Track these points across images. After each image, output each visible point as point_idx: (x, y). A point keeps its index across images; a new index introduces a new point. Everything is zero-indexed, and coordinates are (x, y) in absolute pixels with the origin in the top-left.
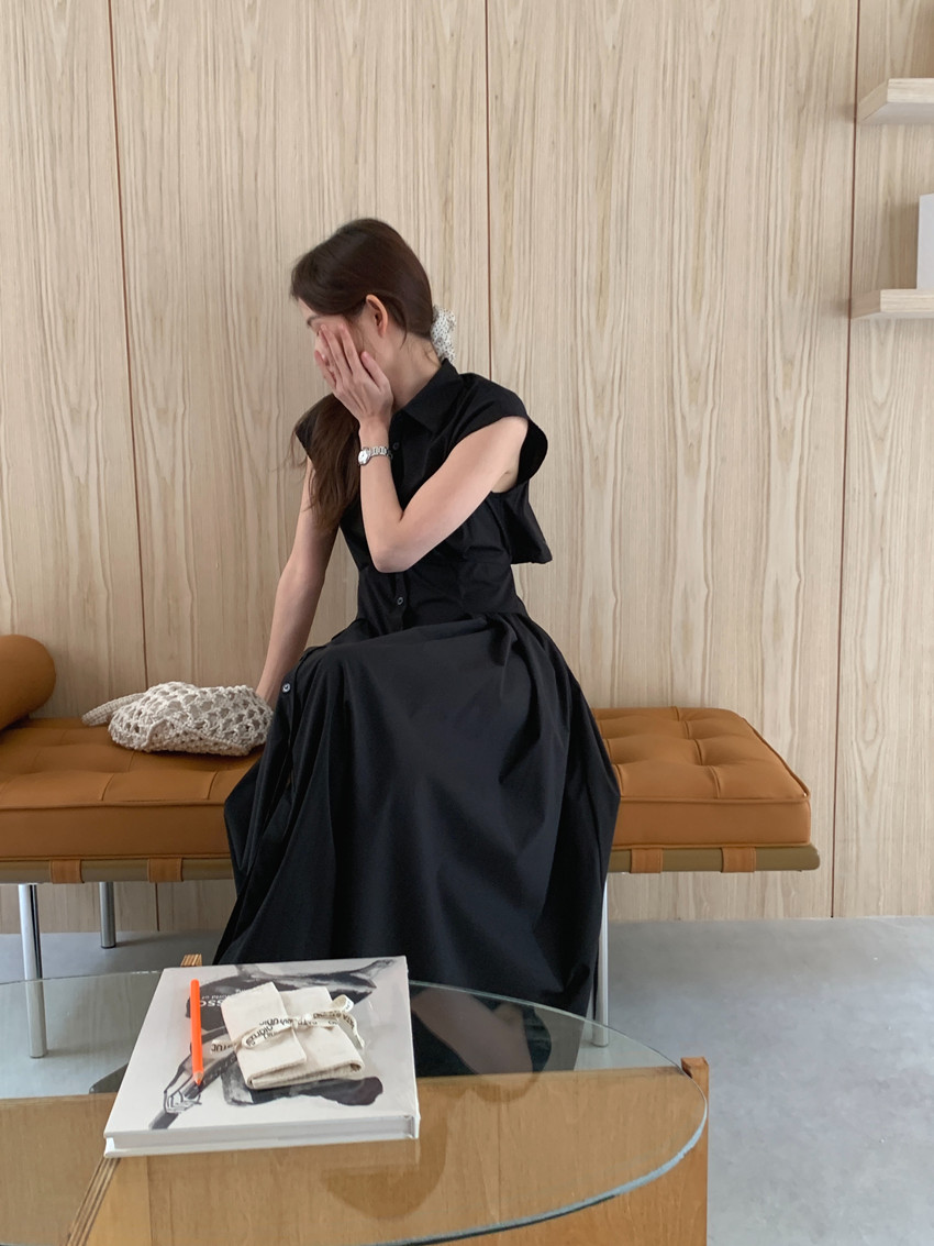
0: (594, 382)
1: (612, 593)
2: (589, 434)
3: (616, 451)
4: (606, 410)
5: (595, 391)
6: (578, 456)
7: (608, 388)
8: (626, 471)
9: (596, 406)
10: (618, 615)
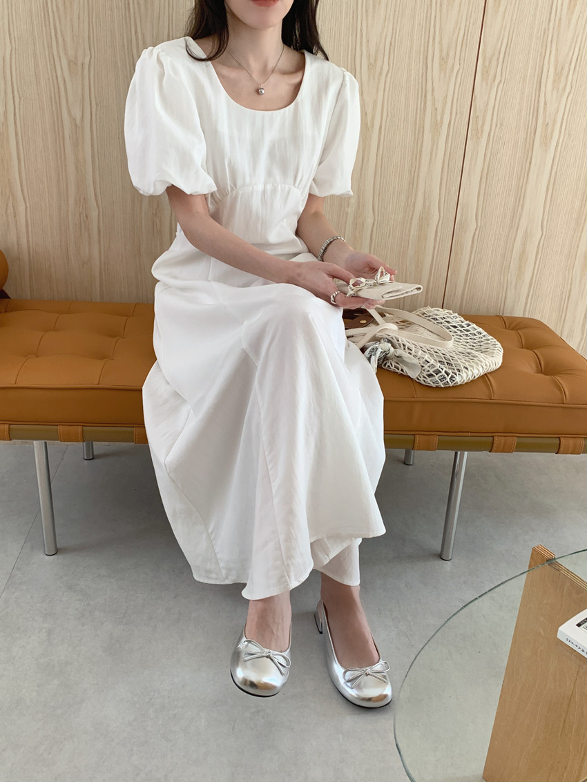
0: (556, 61)
1: (540, 228)
2: (545, 104)
3: (563, 119)
4: (561, 86)
5: (556, 69)
6: (534, 122)
7: (567, 66)
8: (567, 136)
9: (554, 81)
10: (541, 245)
